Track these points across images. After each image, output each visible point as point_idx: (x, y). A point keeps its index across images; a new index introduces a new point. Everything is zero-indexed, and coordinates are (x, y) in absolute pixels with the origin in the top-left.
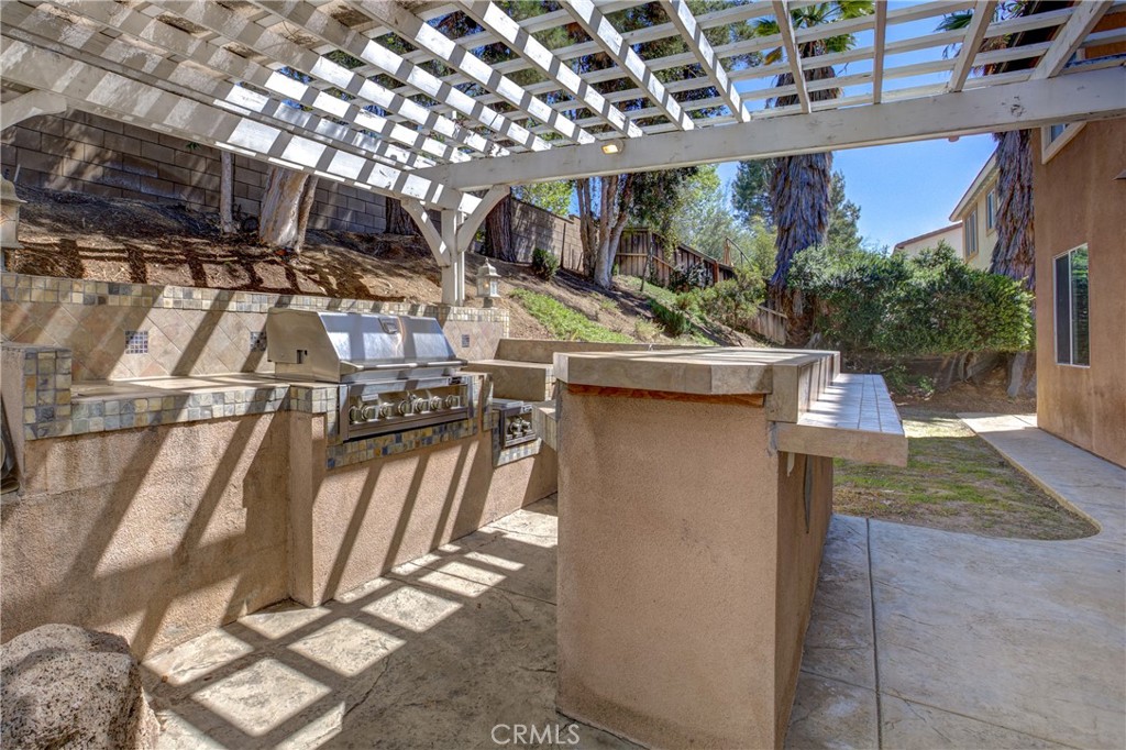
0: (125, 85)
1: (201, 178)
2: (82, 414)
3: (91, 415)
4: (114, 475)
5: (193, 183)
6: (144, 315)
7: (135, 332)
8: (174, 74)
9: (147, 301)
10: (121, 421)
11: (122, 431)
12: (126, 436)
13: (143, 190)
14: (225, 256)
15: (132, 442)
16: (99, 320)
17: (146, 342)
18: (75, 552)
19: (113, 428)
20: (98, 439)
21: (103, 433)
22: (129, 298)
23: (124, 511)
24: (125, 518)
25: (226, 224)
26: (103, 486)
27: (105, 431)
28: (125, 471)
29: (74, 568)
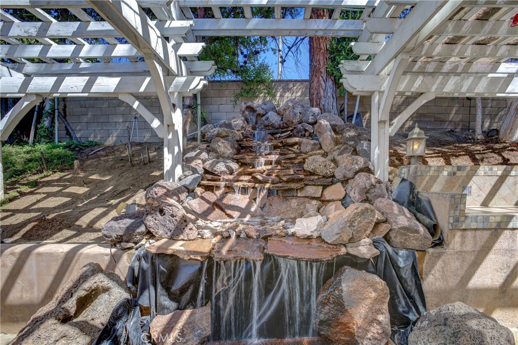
0: (458, 80)
1: (453, 117)
2: (468, 221)
3: (472, 222)
4: (478, 248)
5: (450, 120)
6: (471, 179)
7: (466, 187)
8: (471, 69)
9: (472, 173)
10: (483, 225)
11: (483, 229)
12: (484, 232)
13: (428, 127)
14: (485, 150)
15: (487, 234)
16: (452, 182)
17: (471, 191)
18: (461, 275)
19: (480, 228)
20: (473, 232)
21: (476, 229)
22: (465, 172)
23: (481, 263)
24: (481, 266)
25: (478, 135)
26: (474, 251)
27: (477, 229)
28: (483, 247)
29: (460, 281)
